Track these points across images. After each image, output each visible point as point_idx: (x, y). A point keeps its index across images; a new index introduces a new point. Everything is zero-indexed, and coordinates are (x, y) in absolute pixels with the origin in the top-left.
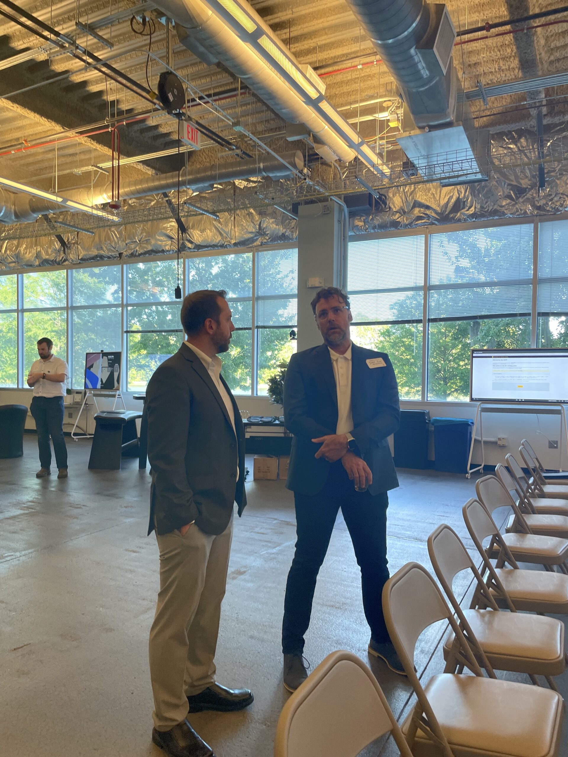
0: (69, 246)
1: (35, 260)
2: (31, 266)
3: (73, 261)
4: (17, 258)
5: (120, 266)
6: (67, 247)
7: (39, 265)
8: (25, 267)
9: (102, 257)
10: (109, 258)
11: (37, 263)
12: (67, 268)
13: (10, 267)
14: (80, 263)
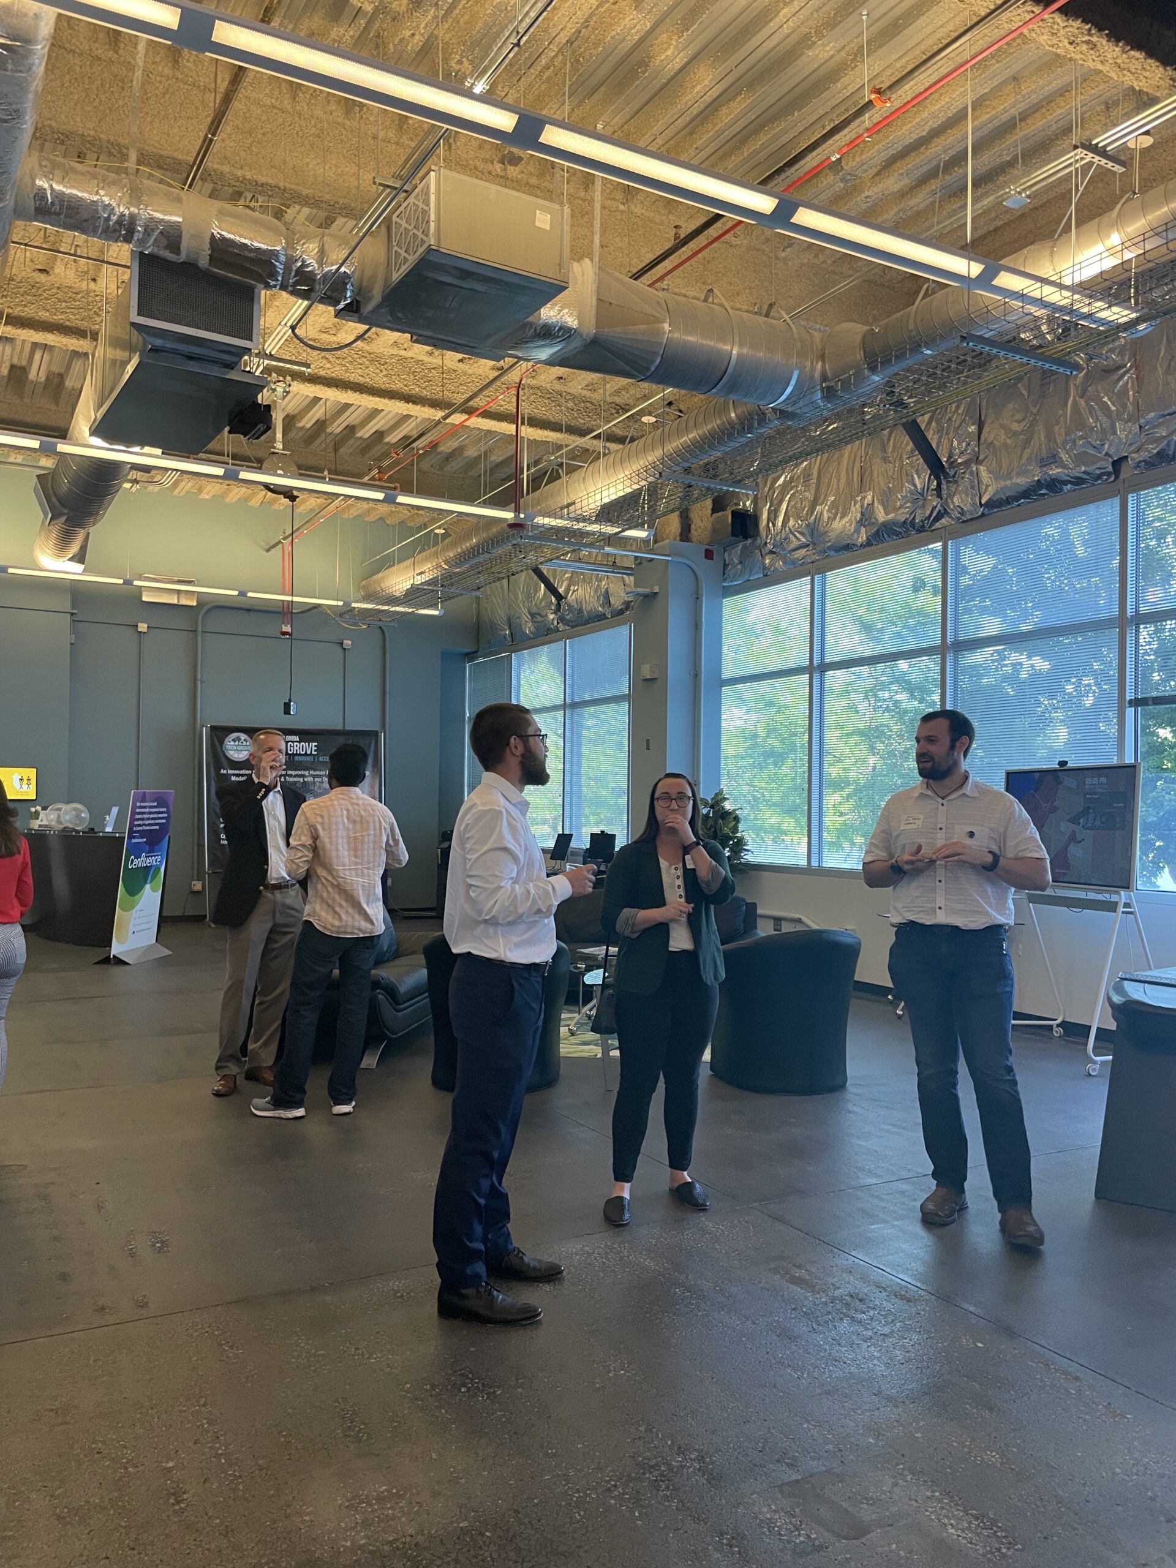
0: (952, 473)
1: (857, 531)
2: (847, 547)
3: (962, 513)
4: (812, 534)
5: (1117, 501)
6: (946, 475)
7: (868, 544)
8: (832, 553)
9: (1054, 485)
10: (1078, 481)
11: (863, 538)
12: (944, 536)
13: (793, 562)
14: (983, 515)
